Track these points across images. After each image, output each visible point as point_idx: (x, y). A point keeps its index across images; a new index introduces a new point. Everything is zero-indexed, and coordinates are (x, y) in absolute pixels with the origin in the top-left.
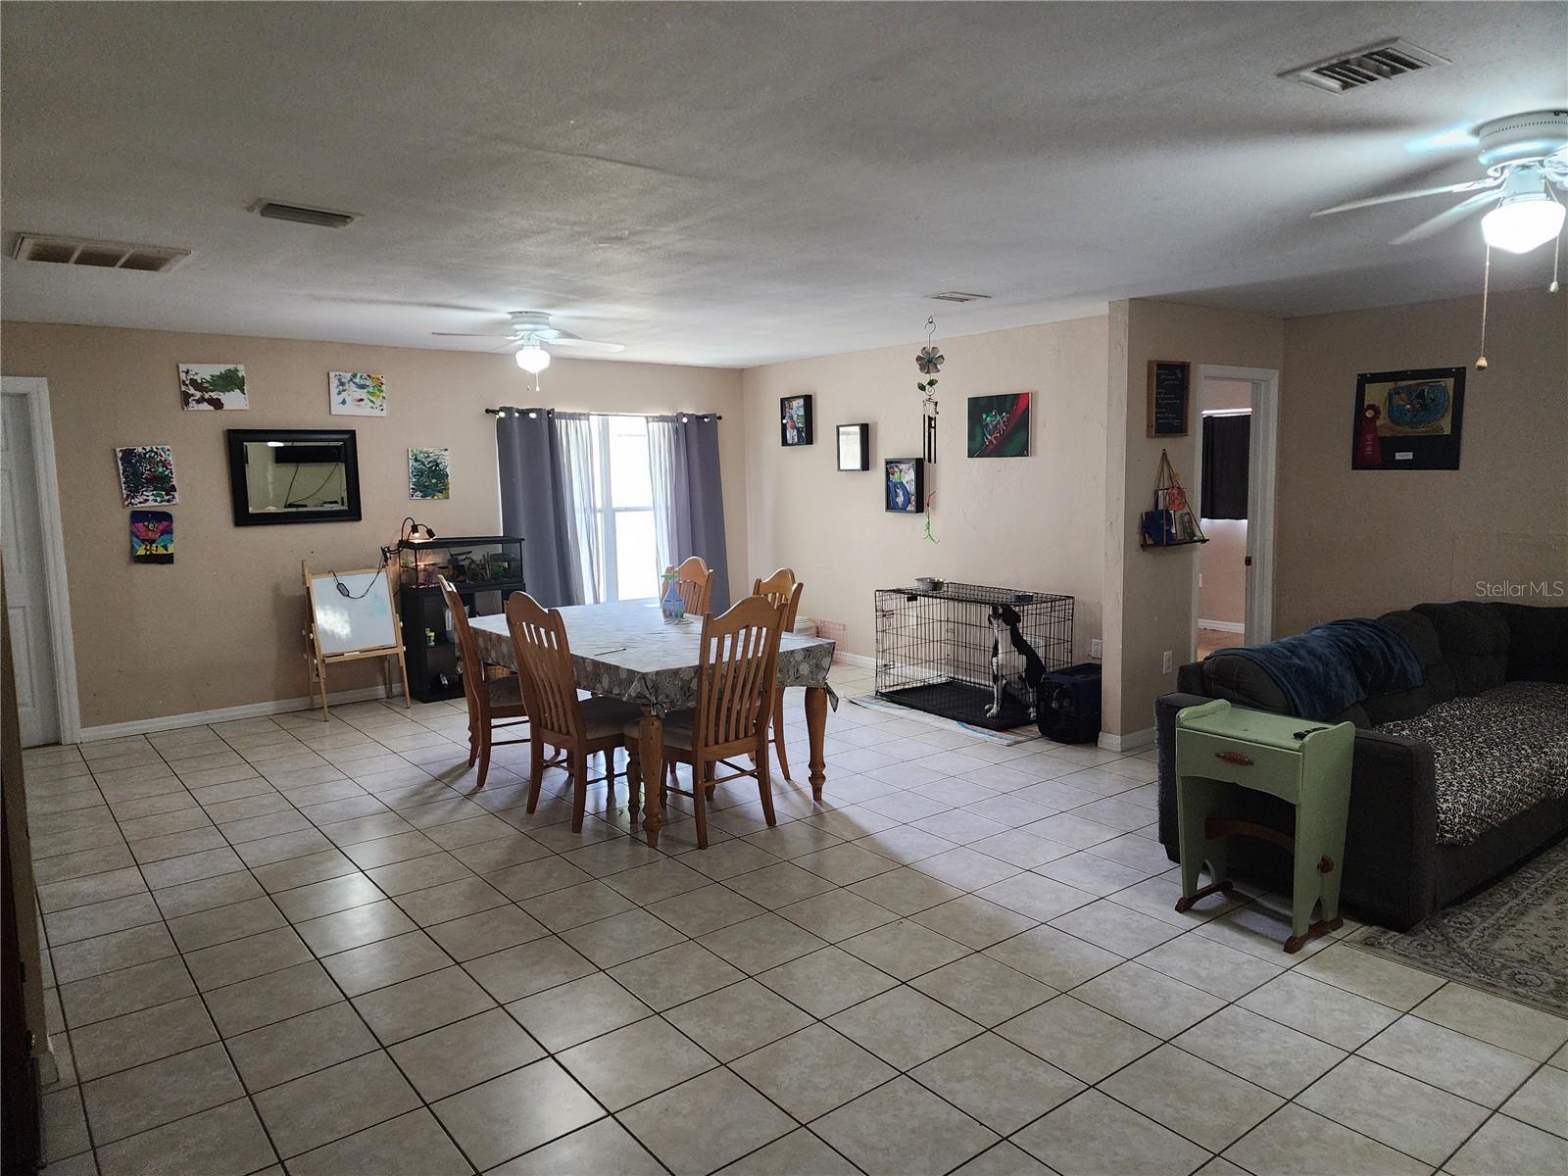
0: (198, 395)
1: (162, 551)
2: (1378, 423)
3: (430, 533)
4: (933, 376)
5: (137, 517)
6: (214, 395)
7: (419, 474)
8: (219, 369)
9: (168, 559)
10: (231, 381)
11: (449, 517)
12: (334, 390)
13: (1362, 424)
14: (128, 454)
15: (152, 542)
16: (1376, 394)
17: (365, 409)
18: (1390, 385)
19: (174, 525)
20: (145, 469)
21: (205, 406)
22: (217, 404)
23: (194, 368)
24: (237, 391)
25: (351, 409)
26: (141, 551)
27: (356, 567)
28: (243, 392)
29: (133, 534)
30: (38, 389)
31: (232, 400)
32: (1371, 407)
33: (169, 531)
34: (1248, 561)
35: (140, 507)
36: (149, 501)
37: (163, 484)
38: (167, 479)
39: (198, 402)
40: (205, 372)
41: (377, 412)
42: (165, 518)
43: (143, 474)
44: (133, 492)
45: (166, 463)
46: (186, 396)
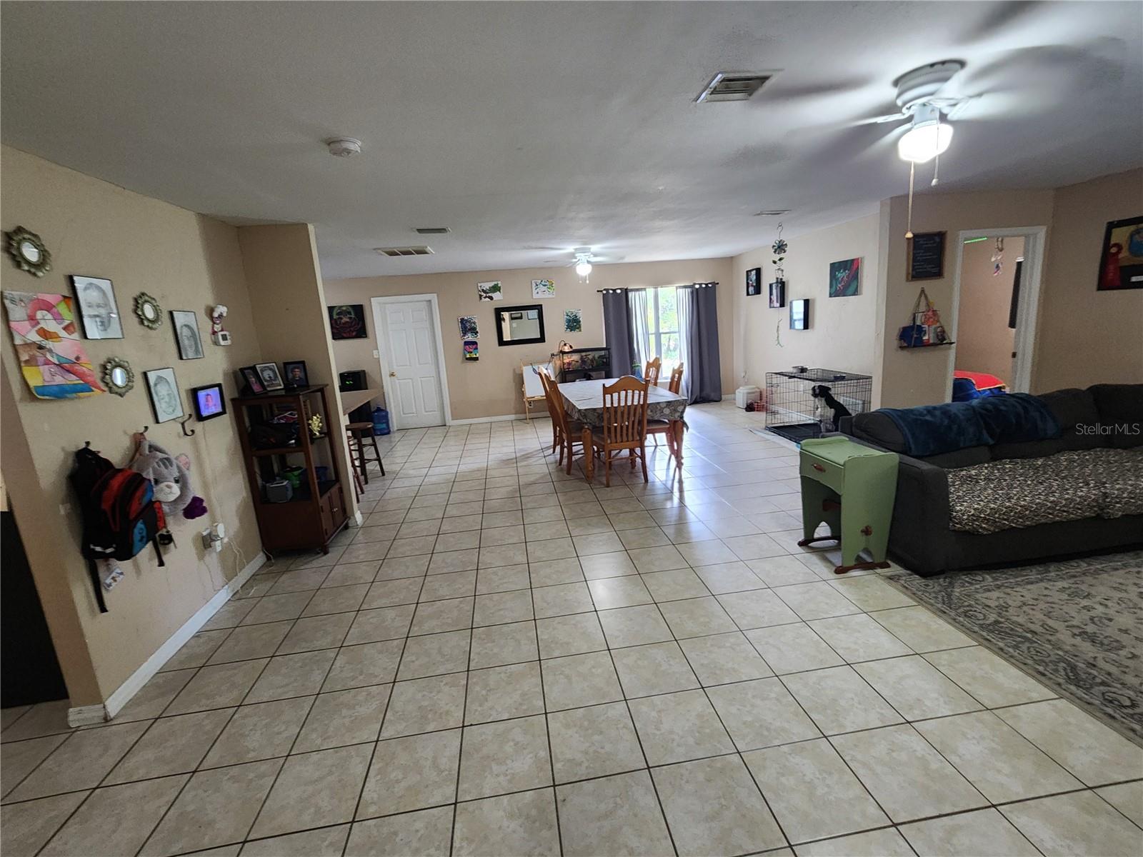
0: (485, 295)
1: (475, 356)
2: (1120, 256)
3: (571, 347)
4: (782, 255)
5: (466, 343)
6: (490, 295)
7: (569, 321)
8: (492, 284)
9: (477, 359)
10: (496, 289)
11: (578, 340)
12: (534, 289)
13: (1107, 257)
14: (462, 320)
15: (471, 352)
16: (1120, 235)
17: (547, 295)
18: (1133, 228)
19: (478, 346)
20: (468, 325)
21: (487, 299)
22: (491, 298)
23: (483, 285)
24: (498, 292)
25: (540, 296)
26: (468, 356)
27: (542, 362)
28: (500, 292)
29: (465, 350)
30: (433, 297)
31: (496, 296)
32: (1115, 245)
33: (476, 348)
34: (1014, 355)
35: (467, 340)
36: (470, 337)
37: (474, 331)
38: (475, 329)
39: (485, 298)
40: (487, 286)
41: (551, 296)
42: (475, 343)
43: (467, 327)
44: (465, 334)
45: (474, 323)
46: (481, 296)
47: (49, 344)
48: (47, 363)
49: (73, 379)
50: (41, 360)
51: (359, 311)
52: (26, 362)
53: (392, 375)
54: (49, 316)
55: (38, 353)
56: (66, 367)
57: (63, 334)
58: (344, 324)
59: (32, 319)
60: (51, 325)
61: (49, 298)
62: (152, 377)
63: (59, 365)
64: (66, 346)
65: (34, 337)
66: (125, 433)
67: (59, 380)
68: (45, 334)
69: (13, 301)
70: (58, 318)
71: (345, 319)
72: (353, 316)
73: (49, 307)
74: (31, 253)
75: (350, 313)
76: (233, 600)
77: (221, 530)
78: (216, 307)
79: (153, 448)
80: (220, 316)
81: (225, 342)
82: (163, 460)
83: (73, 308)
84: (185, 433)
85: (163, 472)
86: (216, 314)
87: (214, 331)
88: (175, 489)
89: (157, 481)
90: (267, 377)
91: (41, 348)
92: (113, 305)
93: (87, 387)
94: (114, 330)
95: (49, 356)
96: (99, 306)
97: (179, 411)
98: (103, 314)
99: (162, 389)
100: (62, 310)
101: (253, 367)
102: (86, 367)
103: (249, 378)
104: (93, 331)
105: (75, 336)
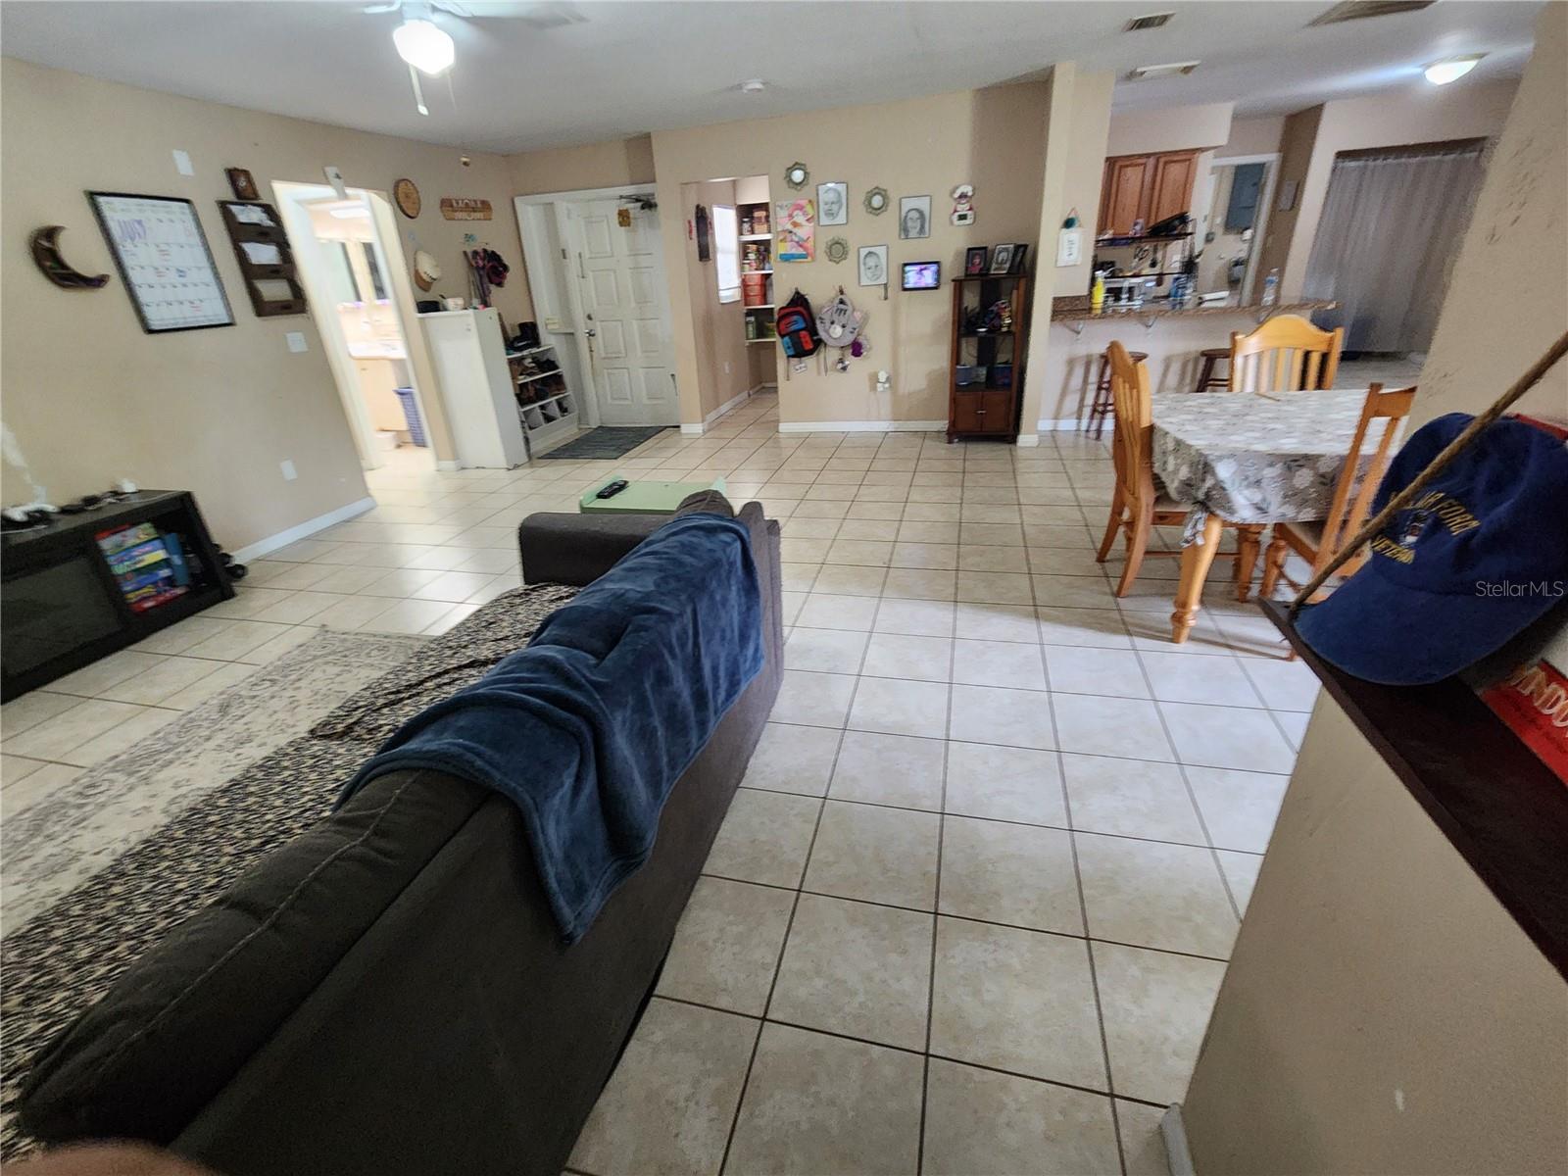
48: (792, 241)
50: (789, 239)
52: (781, 241)
54: (800, 213)
55: (788, 235)
57: (805, 223)
60: (800, 218)
63: (797, 242)
64: (804, 231)
65: (789, 227)
66: (834, 288)
67: (794, 251)
68: (795, 225)
69: (781, 207)
70: (805, 214)
73: (801, 208)
74: (797, 177)
76: (887, 433)
77: (882, 376)
78: (957, 188)
79: (842, 302)
80: (963, 196)
81: (963, 222)
82: (842, 310)
83: (816, 207)
84: (886, 298)
85: (835, 317)
86: (956, 195)
87: (955, 211)
88: (837, 331)
89: (832, 323)
90: (1000, 259)
91: (791, 232)
92: (844, 201)
93: (805, 257)
94: (841, 219)
95: (794, 237)
96: (833, 203)
97: (883, 280)
98: (835, 207)
99: (871, 262)
100: (808, 208)
101: (985, 248)
102: (810, 244)
103: (973, 258)
104: (824, 220)
105: (812, 224)
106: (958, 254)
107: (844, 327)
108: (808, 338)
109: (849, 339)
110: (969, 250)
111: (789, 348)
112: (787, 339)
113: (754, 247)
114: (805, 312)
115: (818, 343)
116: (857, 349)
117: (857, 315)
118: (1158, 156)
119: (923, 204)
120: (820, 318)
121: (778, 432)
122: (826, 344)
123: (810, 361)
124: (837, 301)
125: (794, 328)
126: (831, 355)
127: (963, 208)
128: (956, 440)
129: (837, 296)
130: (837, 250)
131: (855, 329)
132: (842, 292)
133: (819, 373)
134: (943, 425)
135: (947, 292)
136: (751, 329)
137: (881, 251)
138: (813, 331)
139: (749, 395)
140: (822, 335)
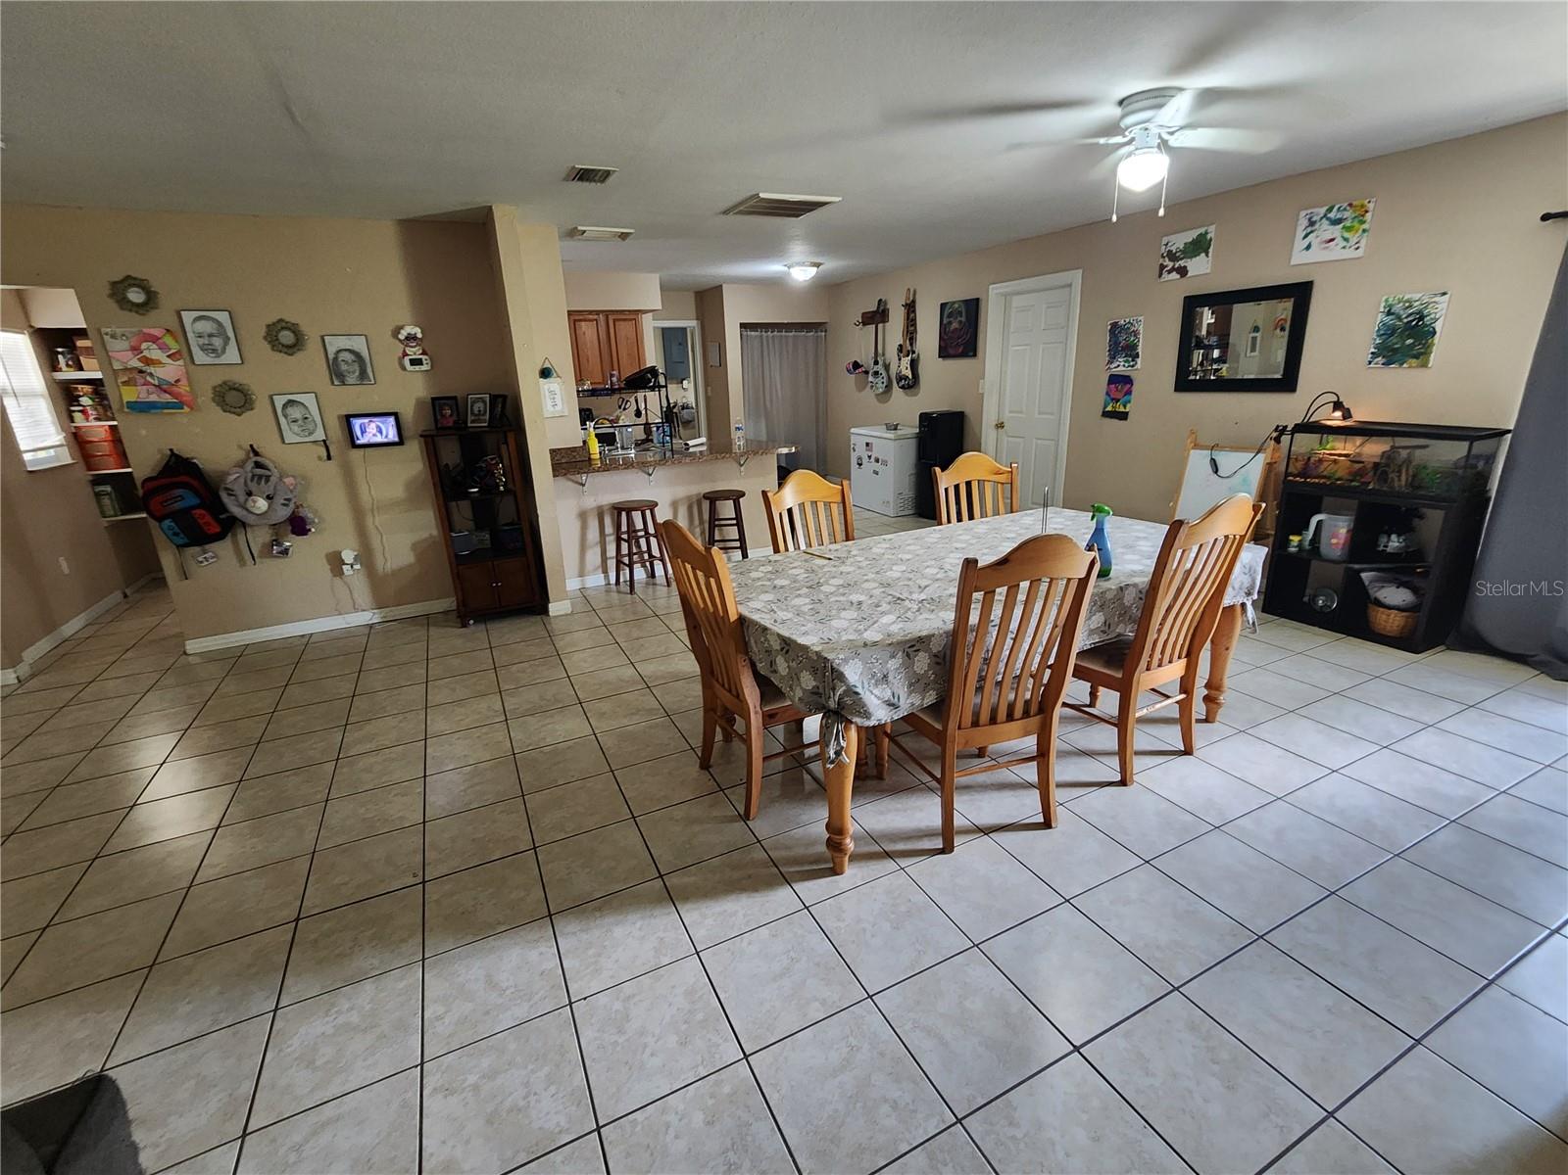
0: (1171, 264)
1: (1122, 409)
3: (1348, 414)
5: (1114, 379)
6: (1182, 263)
7: (1387, 332)
8: (1191, 236)
9: (1123, 416)
10: (1200, 246)
12: (1300, 234)
14: (1114, 326)
15: (1118, 400)
17: (1336, 252)
19: (1134, 388)
20: (1122, 338)
21: (1175, 276)
22: (1183, 272)
23: (1173, 238)
24: (1203, 255)
25: (1317, 255)
26: (1109, 408)
27: (1237, 447)
28: (1207, 256)
29: (1107, 394)
30: (1076, 277)
31: (1197, 266)
33: (1129, 392)
35: (1115, 371)
36: (1121, 367)
37: (1131, 351)
38: (1135, 347)
39: (1169, 272)
40: (1179, 241)
41: (1350, 253)
42: (1127, 380)
43: (1122, 343)
44: (1113, 358)
45: (1136, 334)
46: (1162, 267)
47: (151, 369)
48: (147, 383)
49: (167, 398)
50: (140, 381)
51: (972, 310)
52: (126, 383)
53: (1000, 426)
54: (153, 346)
55: (138, 376)
56: (161, 387)
57: (166, 360)
58: (953, 332)
59: (136, 349)
60: (155, 353)
61: (156, 332)
62: (279, 401)
63: (158, 386)
64: (169, 370)
65: (135, 363)
66: (240, 447)
67: (153, 398)
68: (148, 361)
69: (113, 336)
70: (163, 347)
71: (955, 325)
72: (963, 319)
73: (154, 339)
74: (136, 296)
75: (960, 313)
76: (371, 626)
77: (348, 556)
78: (402, 328)
79: (258, 465)
80: (410, 338)
81: (417, 368)
82: (260, 477)
83: (182, 339)
84: (329, 458)
85: (253, 486)
86: (401, 337)
87: (405, 354)
88: (261, 504)
89: (250, 494)
90: (476, 411)
91: (141, 372)
92: (231, 334)
93: (179, 405)
94: (232, 355)
95: (148, 378)
96: (210, 336)
97: (320, 435)
98: (217, 342)
99: (295, 413)
100: (168, 340)
101: (455, 398)
102: (184, 388)
103: (441, 409)
104: (200, 357)
105: (181, 362)
106: (420, 403)
107: (269, 498)
108: (209, 518)
109: (283, 513)
110: (433, 399)
111: (176, 534)
112: (167, 523)
113: (87, 388)
114: (195, 483)
115: (229, 526)
116: (299, 525)
117: (288, 481)
118: (607, 313)
119: (358, 344)
120: (227, 489)
121: (185, 653)
122: (244, 525)
123: (223, 548)
124: (250, 465)
125: (178, 505)
126: (259, 537)
127: (414, 352)
128: (472, 622)
129: (248, 458)
130: (234, 398)
131: (289, 500)
132: (256, 454)
133: (242, 562)
134: (449, 603)
135: (414, 449)
136: (106, 501)
137: (309, 400)
138: (216, 507)
139: (126, 596)
140: (236, 511)
